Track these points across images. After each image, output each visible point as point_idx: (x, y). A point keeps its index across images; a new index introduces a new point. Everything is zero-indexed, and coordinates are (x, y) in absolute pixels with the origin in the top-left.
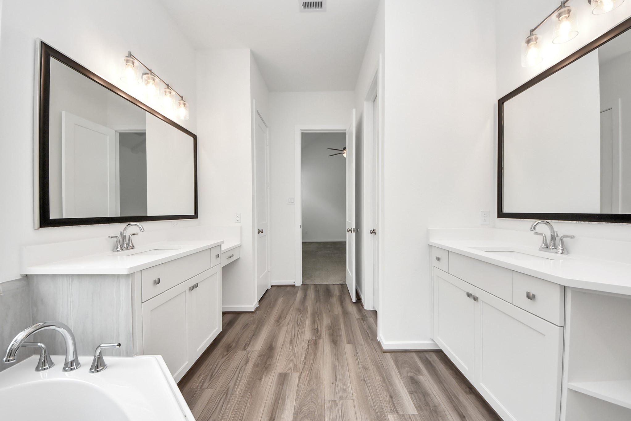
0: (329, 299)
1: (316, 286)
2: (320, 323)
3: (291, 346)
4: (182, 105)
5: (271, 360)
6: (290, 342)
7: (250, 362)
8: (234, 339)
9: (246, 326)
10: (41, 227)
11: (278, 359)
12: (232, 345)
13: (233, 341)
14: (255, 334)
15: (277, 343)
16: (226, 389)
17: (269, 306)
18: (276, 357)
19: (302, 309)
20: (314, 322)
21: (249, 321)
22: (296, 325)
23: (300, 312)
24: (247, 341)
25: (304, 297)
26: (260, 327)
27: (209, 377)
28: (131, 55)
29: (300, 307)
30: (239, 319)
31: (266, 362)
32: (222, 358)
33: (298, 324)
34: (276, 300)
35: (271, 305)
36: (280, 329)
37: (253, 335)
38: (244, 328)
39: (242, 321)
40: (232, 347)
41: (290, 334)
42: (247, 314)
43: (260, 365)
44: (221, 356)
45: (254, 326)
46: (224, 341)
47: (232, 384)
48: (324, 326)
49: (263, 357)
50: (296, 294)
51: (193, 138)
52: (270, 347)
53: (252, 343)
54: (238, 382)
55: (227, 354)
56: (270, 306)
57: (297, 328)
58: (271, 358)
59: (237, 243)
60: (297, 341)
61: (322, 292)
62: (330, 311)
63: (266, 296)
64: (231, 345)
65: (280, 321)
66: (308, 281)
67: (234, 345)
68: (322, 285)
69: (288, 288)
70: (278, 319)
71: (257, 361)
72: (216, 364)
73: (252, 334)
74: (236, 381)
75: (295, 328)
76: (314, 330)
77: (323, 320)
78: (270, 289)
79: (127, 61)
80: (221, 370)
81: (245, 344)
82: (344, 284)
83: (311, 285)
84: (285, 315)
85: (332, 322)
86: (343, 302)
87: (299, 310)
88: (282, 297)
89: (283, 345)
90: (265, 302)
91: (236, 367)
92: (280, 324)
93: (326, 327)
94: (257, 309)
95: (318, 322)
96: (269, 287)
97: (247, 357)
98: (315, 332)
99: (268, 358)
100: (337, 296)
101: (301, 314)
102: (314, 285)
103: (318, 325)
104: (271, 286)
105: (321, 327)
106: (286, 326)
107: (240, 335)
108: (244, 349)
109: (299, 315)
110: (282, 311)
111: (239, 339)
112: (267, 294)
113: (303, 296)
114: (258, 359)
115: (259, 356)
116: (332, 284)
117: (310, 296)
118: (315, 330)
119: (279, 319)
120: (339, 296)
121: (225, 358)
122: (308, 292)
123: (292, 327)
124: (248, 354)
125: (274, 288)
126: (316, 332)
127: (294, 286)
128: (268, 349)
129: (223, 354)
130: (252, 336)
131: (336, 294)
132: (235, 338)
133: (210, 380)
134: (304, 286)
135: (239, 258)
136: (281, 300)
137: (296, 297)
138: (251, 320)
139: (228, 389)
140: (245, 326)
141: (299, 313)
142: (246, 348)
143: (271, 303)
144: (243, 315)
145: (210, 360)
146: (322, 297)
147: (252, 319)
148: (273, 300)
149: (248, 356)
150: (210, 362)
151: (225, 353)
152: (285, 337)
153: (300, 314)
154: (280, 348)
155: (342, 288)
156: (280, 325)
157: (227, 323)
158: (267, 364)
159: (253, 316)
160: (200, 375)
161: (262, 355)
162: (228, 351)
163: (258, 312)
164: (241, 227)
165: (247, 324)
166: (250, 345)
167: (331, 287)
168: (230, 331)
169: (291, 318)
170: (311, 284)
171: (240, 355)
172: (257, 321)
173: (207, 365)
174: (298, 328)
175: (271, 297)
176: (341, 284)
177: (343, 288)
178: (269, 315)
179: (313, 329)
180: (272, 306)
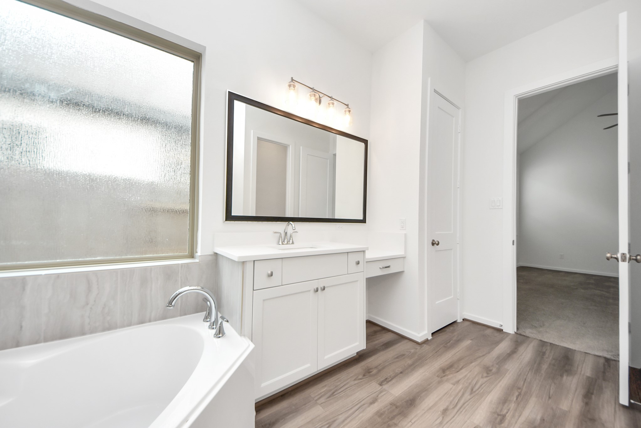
0: (562, 376)
1: (543, 344)
2: (516, 410)
3: (441, 418)
4: (347, 113)
5: (401, 418)
6: (443, 410)
7: (376, 404)
8: (379, 365)
9: (401, 356)
10: (226, 220)
11: (411, 423)
12: (373, 371)
13: (376, 367)
14: (403, 373)
15: (424, 400)
16: (332, 420)
17: (444, 344)
18: (409, 420)
19: (494, 370)
20: (504, 401)
21: (407, 352)
22: (469, 390)
23: (488, 373)
24: (390, 376)
25: (508, 354)
26: (416, 366)
27: (330, 393)
28: (293, 80)
29: (492, 366)
30: (399, 344)
31: (393, 418)
32: (355, 380)
33: (472, 390)
34: (458, 341)
35: (448, 344)
36: (440, 383)
37: (401, 373)
38: (397, 358)
39: (400, 348)
40: (371, 373)
41: (452, 398)
42: (412, 342)
43: (383, 416)
44: (355, 377)
45: (410, 362)
46: (369, 361)
47: (341, 418)
48: (522, 419)
49: (394, 407)
50: (497, 343)
51: (364, 144)
52: (411, 400)
53: (394, 381)
54: (350, 418)
55: (361, 379)
56: (446, 346)
57: (467, 396)
58: (403, 417)
59: (399, 252)
60: (456, 417)
61: (551, 358)
62: (550, 398)
63: (447, 330)
64: (371, 370)
65: (448, 373)
66: (530, 330)
67: (375, 371)
68: (558, 346)
69: (489, 331)
70: (446, 368)
71: (384, 408)
72: (345, 383)
73: (401, 371)
74: (348, 417)
75: (463, 394)
76: (496, 416)
77: (524, 408)
78: (459, 323)
79: (290, 86)
80: (344, 394)
81: (385, 378)
82: (614, 360)
83: (535, 339)
84: (461, 367)
85: (543, 420)
86: (592, 394)
87: (487, 370)
88: (471, 340)
89: (430, 409)
90: (442, 337)
91: (359, 400)
92: (444, 376)
93: (525, 421)
94: (426, 341)
95: (513, 406)
96: (460, 320)
97: (377, 396)
98: (496, 419)
99: (400, 414)
100: (585, 377)
101: (488, 378)
102: (541, 340)
103: (509, 410)
104: (463, 320)
105: (513, 416)
106: (452, 384)
107: (387, 364)
108: (381, 384)
109: (482, 377)
110: (459, 360)
111: (383, 368)
112: (451, 328)
113: (508, 352)
114: (387, 407)
115: (391, 404)
116: (582, 350)
117: (521, 355)
118: (498, 415)
119: (448, 369)
120: (588, 378)
121: (356, 382)
122: (521, 349)
123: (460, 390)
124: (381, 392)
125: (467, 323)
126: (498, 420)
127: (500, 331)
128: (407, 402)
129: (358, 377)
130: (399, 372)
131: (583, 372)
132: (381, 364)
133: (328, 397)
134: (518, 336)
135: (403, 272)
136: (467, 343)
137: (494, 348)
138: (410, 352)
139: (335, 421)
140: (399, 356)
141: (485, 375)
142: (383, 383)
143: (449, 342)
144: (406, 341)
145: (344, 375)
146: (545, 367)
147: (412, 351)
148: (455, 338)
149: (380, 396)
150: (342, 377)
151: (360, 377)
152: (441, 399)
153: (486, 377)
154: (423, 410)
155: (604, 365)
156: (444, 378)
157: (385, 342)
158: (393, 421)
159: (416, 349)
160: (325, 386)
161: (395, 405)
162: (364, 375)
163: (425, 345)
164: (405, 235)
165: (404, 355)
166: (390, 383)
167: (578, 358)
168: (382, 353)
169: (466, 376)
170: (534, 337)
171: (372, 387)
172: (416, 357)
173: (338, 379)
174: (469, 397)
175: (455, 334)
176: (605, 358)
177: (610, 367)
178: (438, 356)
179: (495, 413)
180: (448, 346)
